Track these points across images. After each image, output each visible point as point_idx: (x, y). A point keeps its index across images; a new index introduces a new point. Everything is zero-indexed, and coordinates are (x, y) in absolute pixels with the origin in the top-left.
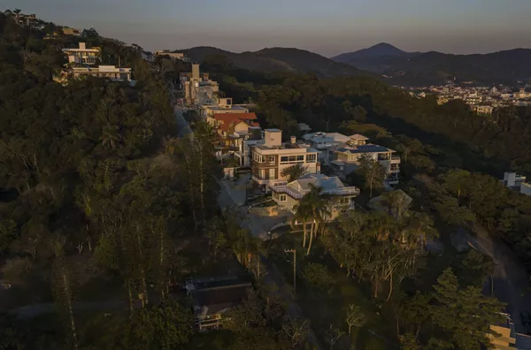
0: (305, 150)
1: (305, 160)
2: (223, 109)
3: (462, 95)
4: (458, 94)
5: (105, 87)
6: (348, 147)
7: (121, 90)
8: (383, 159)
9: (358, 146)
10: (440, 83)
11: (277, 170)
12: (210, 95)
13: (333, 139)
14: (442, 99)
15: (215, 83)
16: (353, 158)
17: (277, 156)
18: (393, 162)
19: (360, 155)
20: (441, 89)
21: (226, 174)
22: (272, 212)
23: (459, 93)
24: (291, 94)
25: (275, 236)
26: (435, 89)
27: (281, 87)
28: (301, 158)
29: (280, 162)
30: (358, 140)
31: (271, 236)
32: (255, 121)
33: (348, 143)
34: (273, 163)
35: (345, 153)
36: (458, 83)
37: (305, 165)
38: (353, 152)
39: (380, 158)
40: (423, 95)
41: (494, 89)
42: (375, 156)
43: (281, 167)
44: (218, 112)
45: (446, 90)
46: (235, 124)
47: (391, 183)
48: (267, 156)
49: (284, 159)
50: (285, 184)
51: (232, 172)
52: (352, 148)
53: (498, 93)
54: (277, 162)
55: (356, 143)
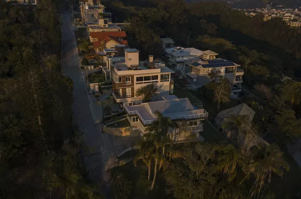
0: (159, 70)
1: (159, 80)
2: (101, 28)
3: (277, 14)
4: (273, 13)
5: (8, 10)
6: (200, 62)
7: (21, 12)
8: (229, 72)
9: (209, 61)
10: (262, 6)
11: (133, 89)
12: (96, 16)
13: (189, 53)
14: (267, 17)
15: (103, 6)
16: (204, 72)
17: (132, 76)
18: (237, 74)
19: (210, 69)
20: (263, 10)
21: (92, 88)
22: (125, 132)
23: (275, 13)
24: (162, 14)
25: (123, 163)
26: (259, 10)
27: (156, 9)
28: (156, 77)
29: (135, 82)
30: (209, 55)
31: (118, 163)
32: (124, 39)
33: (201, 58)
34: (129, 82)
35: (198, 67)
36: (273, 6)
37: (159, 84)
38: (204, 66)
39: (227, 71)
40: (253, 14)
41: (296, 10)
42: (223, 70)
43: (137, 87)
44: (96, 31)
45: (266, 11)
46: (106, 41)
47: (235, 91)
48: (124, 77)
49: (139, 79)
50: (139, 104)
51: (97, 86)
52: (204, 63)
53: (299, 13)
54: (133, 81)
55: (208, 58)
